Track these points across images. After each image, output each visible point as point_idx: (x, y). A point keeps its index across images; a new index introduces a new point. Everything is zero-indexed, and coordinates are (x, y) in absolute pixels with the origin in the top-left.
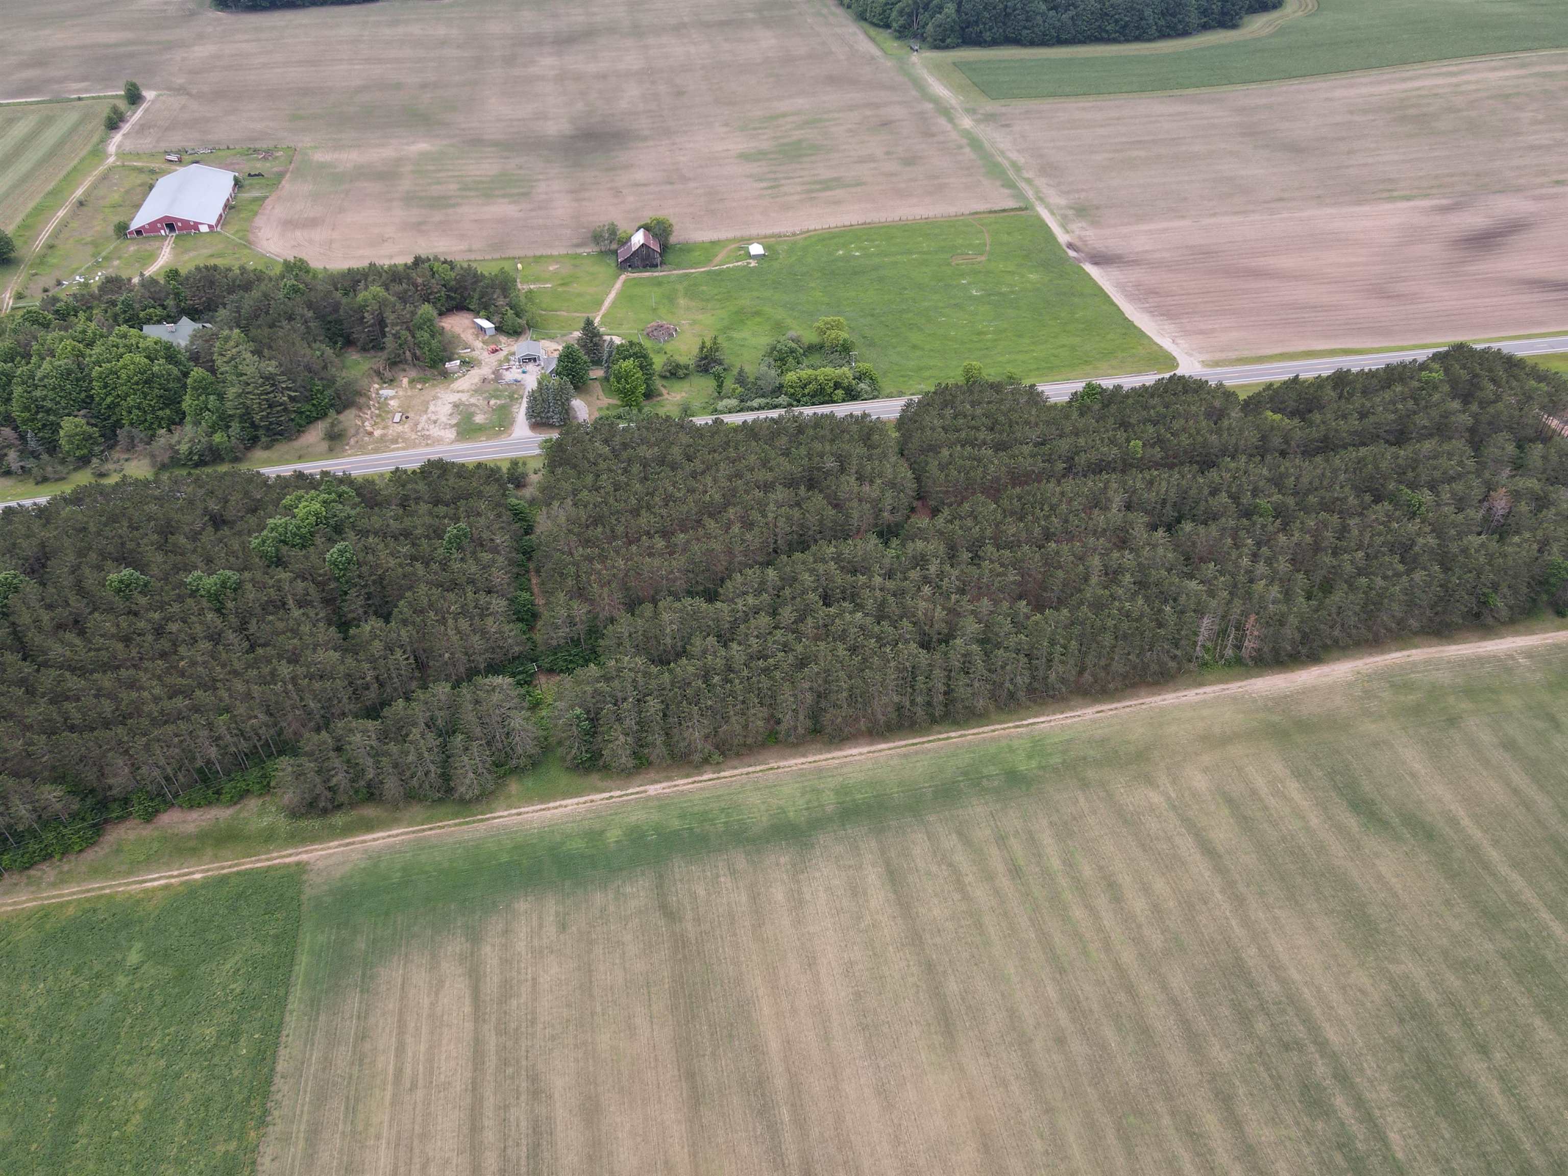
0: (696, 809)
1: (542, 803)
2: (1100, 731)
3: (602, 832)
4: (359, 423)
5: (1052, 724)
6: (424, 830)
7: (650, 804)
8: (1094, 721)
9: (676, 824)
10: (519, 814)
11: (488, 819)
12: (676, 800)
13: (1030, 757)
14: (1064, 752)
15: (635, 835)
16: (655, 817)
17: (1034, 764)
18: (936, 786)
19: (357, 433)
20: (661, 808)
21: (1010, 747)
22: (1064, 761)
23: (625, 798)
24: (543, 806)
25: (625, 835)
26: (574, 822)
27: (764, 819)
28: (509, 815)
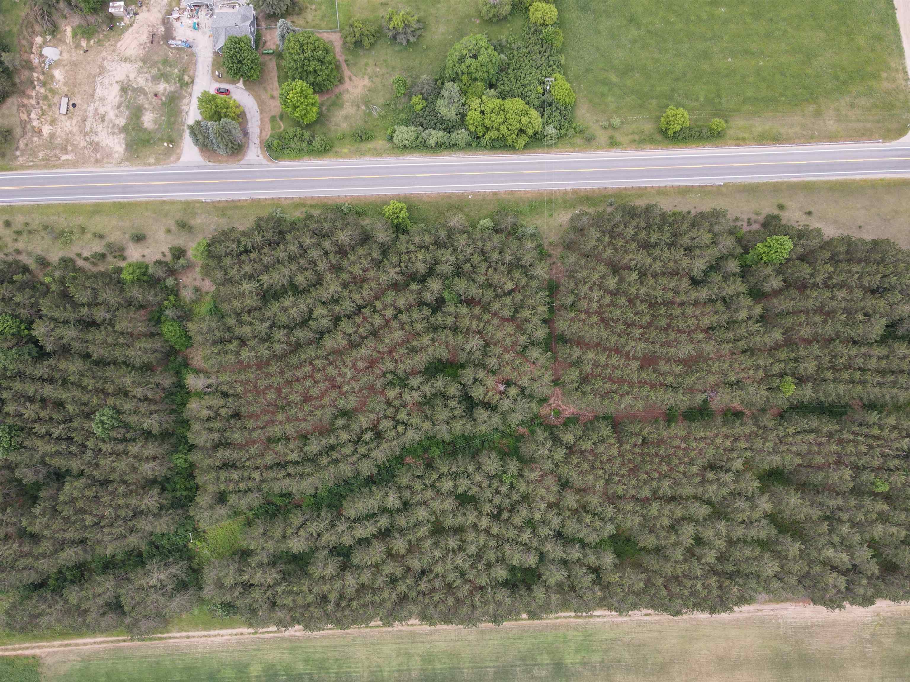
0: (317, 656)
1: (205, 629)
2: (640, 636)
3: (247, 666)
4: (24, 117)
5: (605, 619)
6: (119, 641)
7: (285, 645)
8: (639, 624)
9: (301, 667)
10: (188, 637)
11: (165, 638)
12: (303, 645)
13: (578, 651)
14: (606, 651)
15: (271, 672)
16: (287, 658)
17: (578, 658)
18: (498, 667)
19: (24, 133)
20: (293, 649)
21: (565, 637)
22: (602, 662)
23: (266, 635)
24: (205, 633)
25: (264, 671)
26: (227, 652)
27: (366, 675)
28: (181, 637)
